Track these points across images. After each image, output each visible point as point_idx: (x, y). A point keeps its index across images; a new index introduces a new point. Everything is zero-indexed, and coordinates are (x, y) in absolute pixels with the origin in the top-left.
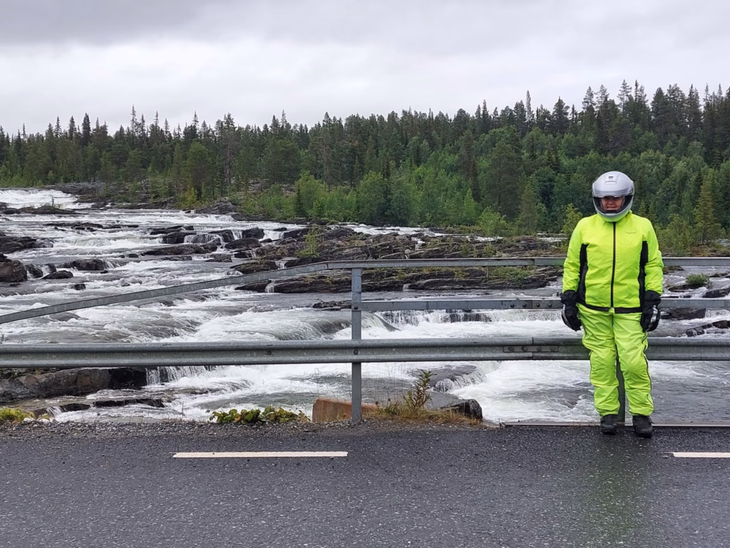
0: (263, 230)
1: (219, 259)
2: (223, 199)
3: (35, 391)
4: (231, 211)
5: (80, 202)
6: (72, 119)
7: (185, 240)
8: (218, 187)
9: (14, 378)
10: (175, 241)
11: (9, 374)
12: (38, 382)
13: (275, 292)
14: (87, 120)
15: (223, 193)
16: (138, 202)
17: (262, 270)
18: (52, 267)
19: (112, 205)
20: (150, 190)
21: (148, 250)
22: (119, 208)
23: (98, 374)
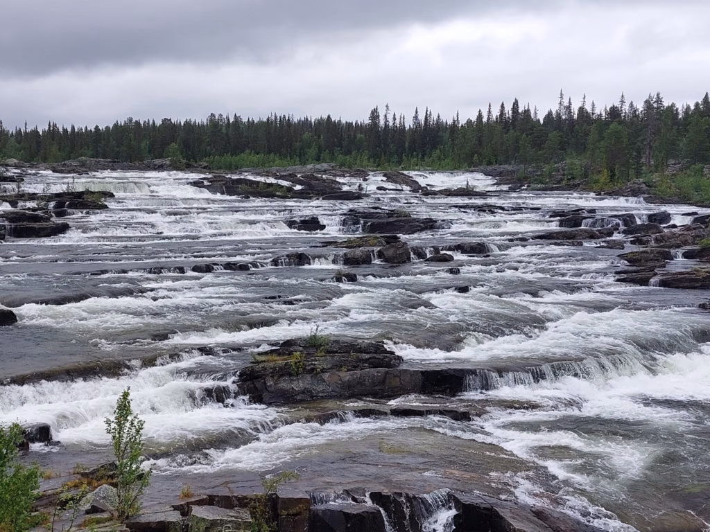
0: (669, 214)
1: (612, 245)
2: (636, 181)
3: (337, 390)
4: (644, 193)
5: (498, 184)
6: (503, 104)
7: (583, 224)
8: (634, 168)
9: (317, 374)
10: (572, 224)
11: (313, 370)
12: (341, 380)
13: (659, 286)
14: (516, 104)
15: (638, 174)
16: (554, 184)
17: (651, 260)
18: (436, 250)
19: (528, 186)
20: (566, 172)
21: (540, 234)
22: (533, 190)
23: (409, 376)
